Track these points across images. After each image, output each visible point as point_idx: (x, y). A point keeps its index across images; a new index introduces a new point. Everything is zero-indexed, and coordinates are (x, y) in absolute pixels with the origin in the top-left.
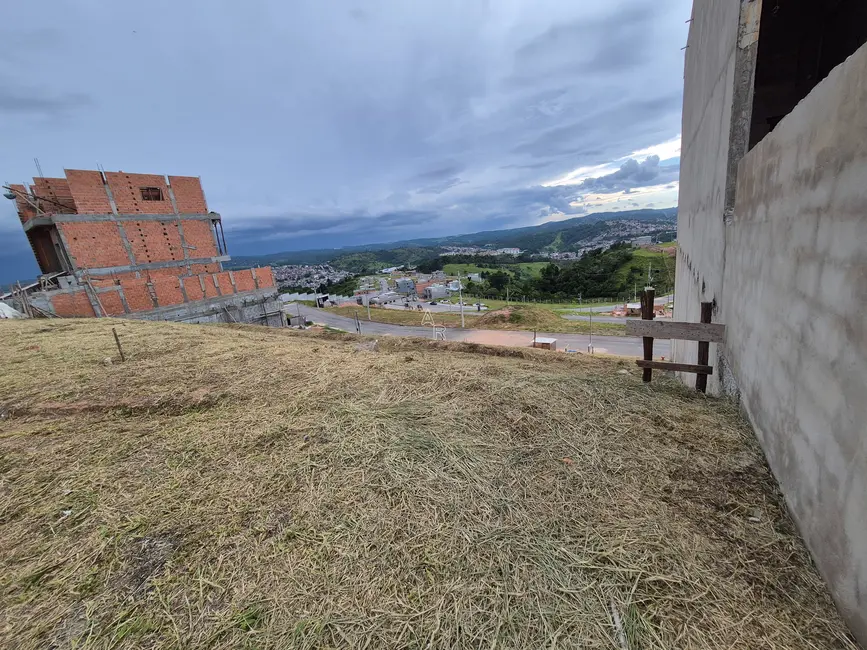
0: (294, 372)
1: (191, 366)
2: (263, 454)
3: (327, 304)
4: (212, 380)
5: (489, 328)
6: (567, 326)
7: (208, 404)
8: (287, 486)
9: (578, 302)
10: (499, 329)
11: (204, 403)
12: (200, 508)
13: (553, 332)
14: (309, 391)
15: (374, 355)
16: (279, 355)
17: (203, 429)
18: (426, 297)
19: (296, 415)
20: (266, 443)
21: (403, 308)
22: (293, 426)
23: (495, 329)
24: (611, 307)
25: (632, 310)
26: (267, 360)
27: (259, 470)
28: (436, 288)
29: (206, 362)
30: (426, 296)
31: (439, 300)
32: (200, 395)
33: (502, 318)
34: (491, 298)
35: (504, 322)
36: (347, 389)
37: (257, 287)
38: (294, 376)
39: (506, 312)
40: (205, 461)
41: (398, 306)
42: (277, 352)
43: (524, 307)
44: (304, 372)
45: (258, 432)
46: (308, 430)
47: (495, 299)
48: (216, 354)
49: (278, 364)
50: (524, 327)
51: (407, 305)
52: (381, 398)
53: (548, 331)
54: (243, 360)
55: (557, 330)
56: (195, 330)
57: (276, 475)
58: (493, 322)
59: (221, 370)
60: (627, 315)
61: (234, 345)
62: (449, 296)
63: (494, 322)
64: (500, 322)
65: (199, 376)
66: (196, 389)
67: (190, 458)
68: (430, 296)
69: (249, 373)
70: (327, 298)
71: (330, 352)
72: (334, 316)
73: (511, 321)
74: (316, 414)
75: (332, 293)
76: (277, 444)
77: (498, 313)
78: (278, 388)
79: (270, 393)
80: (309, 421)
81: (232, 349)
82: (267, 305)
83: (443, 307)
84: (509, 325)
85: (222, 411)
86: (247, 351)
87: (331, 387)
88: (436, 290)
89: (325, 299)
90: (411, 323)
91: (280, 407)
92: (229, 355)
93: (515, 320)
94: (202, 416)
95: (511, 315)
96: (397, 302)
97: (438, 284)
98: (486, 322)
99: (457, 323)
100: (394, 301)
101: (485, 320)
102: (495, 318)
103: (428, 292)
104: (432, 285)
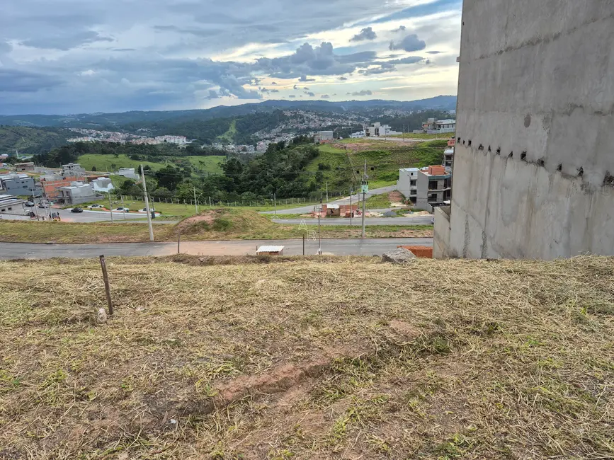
5: (190, 240)
6: (282, 231)
9: (270, 203)
10: (203, 240)
13: (270, 239)
18: (61, 201)
21: (27, 218)
23: (198, 240)
25: (332, 210)
30: (64, 200)
31: (85, 205)
33: (204, 225)
34: (163, 201)
35: (208, 230)
39: (208, 218)
41: (18, 216)
43: (229, 210)
47: (169, 202)
50: (234, 235)
51: (32, 215)
55: (274, 235)
58: (193, 231)
60: (328, 216)
63: (195, 231)
64: (203, 231)
68: (70, 200)
73: (217, 228)
77: (198, 219)
84: (214, 234)
90: (64, 239)
93: (222, 227)
95: (215, 221)
96: (16, 210)
97: (81, 183)
98: (183, 232)
99: (140, 236)
100: (10, 209)
101: (181, 229)
102: (195, 226)
103: (65, 194)
104: (71, 184)
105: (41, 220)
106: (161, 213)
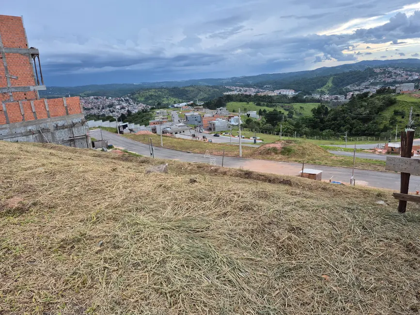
0: (94, 187)
1: (9, 178)
2: (65, 255)
3: (126, 131)
4: (27, 190)
5: (263, 159)
6: (332, 160)
7: (21, 210)
8: (83, 283)
9: (344, 139)
10: (271, 160)
11: (18, 209)
12: (9, 297)
13: (320, 164)
14: (107, 204)
15: (164, 176)
16: (83, 172)
17: (16, 231)
18: (210, 129)
19: (94, 223)
20: (66, 246)
21: (190, 138)
22: (91, 233)
23: (268, 159)
24: (374, 145)
25: (392, 148)
26: (73, 176)
27: (61, 268)
28: (219, 122)
29: (21, 175)
31: (221, 132)
32: (15, 202)
33: (275, 150)
34: (266, 132)
35: (276, 153)
36: (139, 203)
37: (67, 114)
38: (95, 191)
39: (278, 146)
40: (16, 257)
41: (187, 136)
42: (81, 169)
43: (295, 141)
44: (103, 187)
45: (62, 236)
46: (103, 237)
47: (270, 133)
48: (30, 168)
49: (81, 180)
50: (293, 159)
51: (194, 136)
52: (168, 213)
53: (314, 163)
54: (52, 174)
55: (323, 163)
56: (14, 147)
57: (74, 273)
58: (267, 153)
59: (33, 182)
60: (388, 153)
61: (45, 161)
62: (230, 130)
63: (268, 153)
64: (273, 154)
65: (15, 186)
66: (12, 197)
67: (4, 254)
68: (214, 129)
69: (57, 186)
70: (126, 126)
71: (126, 171)
72: (131, 141)
73: (282, 153)
74: (111, 223)
75: (130, 122)
76: (76, 247)
77: (272, 146)
78: (81, 199)
79: (73, 204)
80: (104, 229)
81: (43, 165)
82: (75, 130)
83: (224, 139)
84: (280, 156)
85: (32, 216)
86: (56, 167)
87: (125, 201)
88: (219, 124)
89: (125, 127)
90: (197, 150)
91: (81, 216)
92: (42, 170)
93: (286, 152)
94: (16, 220)
95: (283, 148)
96: (186, 132)
97: (221, 119)
98: (260, 153)
99: (236, 153)
100: (183, 132)
101: (260, 151)
102: (269, 150)
103: (212, 125)
104: (216, 119)
105: (197, 139)
106: (263, 140)
